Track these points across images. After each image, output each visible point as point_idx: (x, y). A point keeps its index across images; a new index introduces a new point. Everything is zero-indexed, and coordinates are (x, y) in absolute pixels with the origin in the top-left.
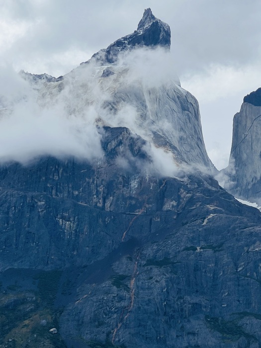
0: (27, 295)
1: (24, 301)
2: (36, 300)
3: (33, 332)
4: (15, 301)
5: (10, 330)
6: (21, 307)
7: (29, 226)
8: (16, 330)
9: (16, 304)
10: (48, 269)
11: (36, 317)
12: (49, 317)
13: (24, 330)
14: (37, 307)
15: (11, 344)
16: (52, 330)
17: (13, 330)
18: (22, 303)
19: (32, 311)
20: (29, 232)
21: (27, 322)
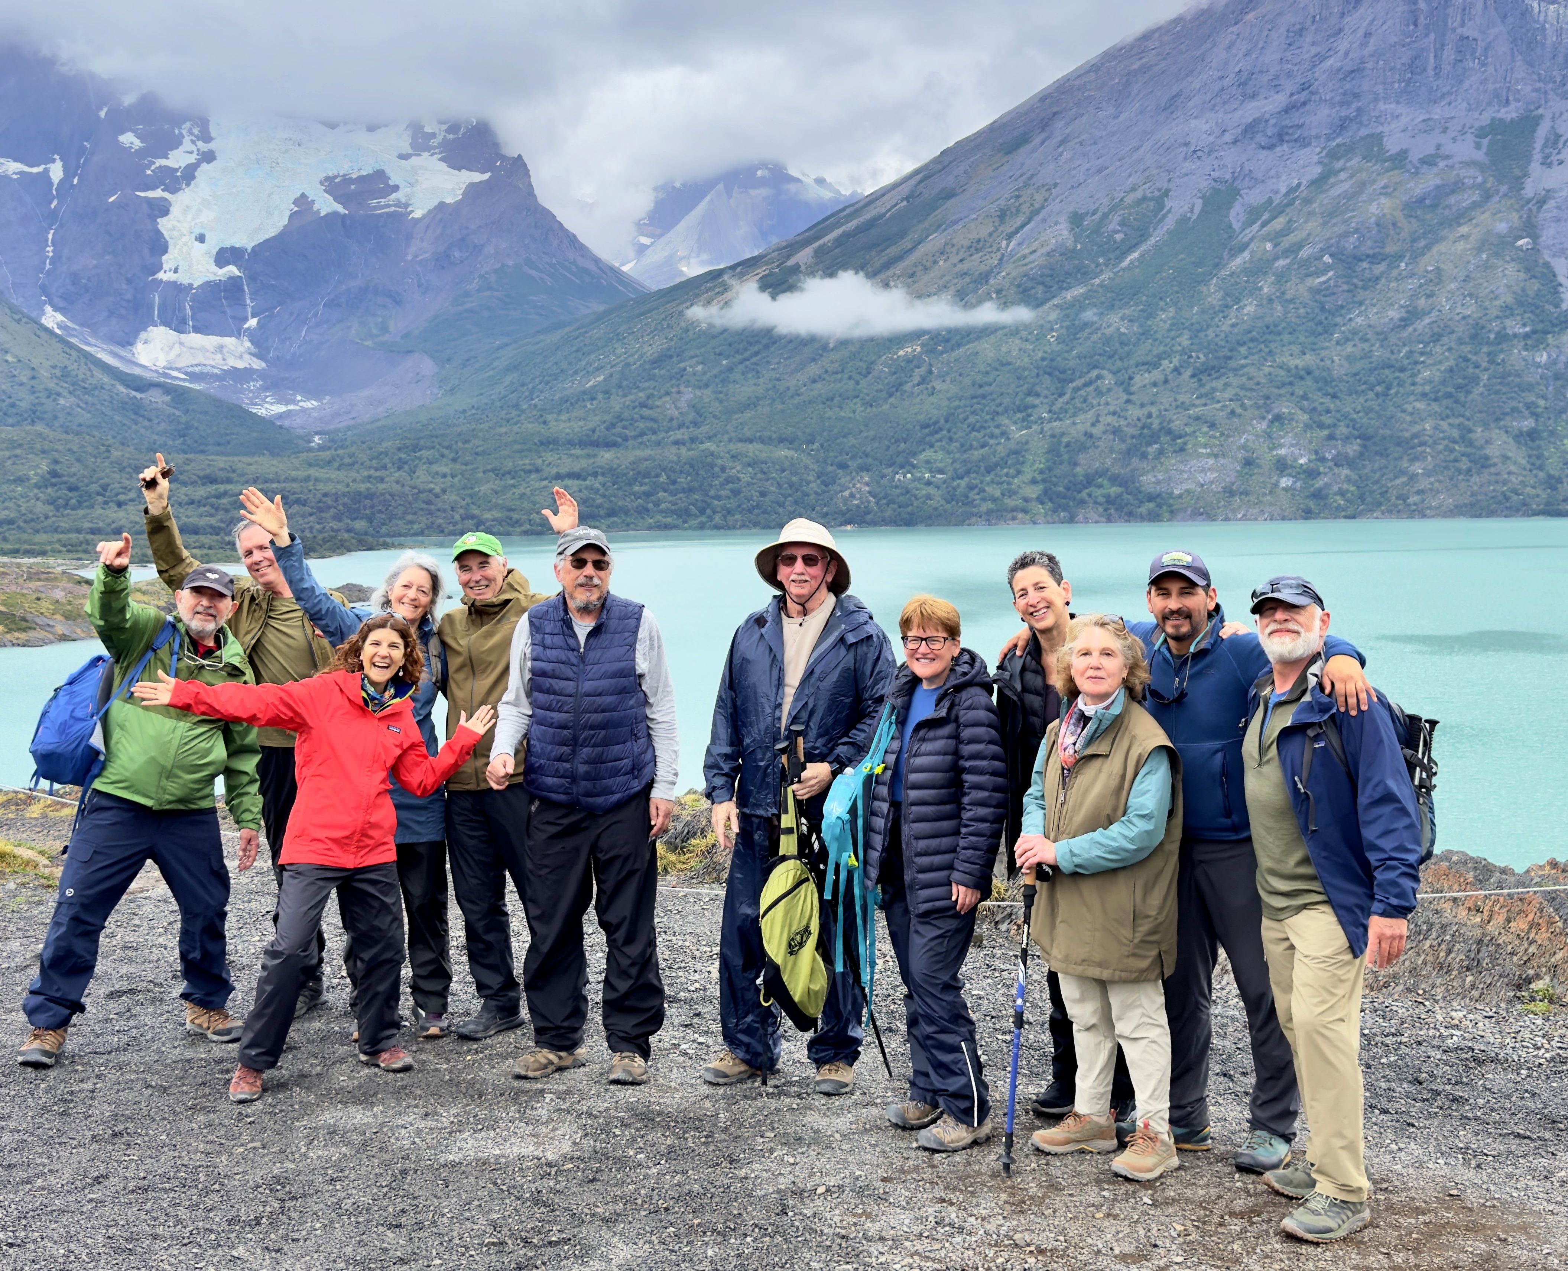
0: (1463, 172)
1: (1457, 187)
2: (1485, 182)
3: (1479, 250)
4: (1437, 187)
5: (1428, 247)
6: (1452, 200)
7: (1463, 24)
8: (1442, 247)
9: (1441, 192)
10: (1509, 113)
11: (1484, 217)
12: (1515, 216)
13: (1461, 246)
14: (1487, 196)
15: (1431, 276)
16: (1520, 243)
17: (1435, 249)
18: (1453, 192)
19: (1475, 205)
20: (1463, 38)
21: (1464, 230)
